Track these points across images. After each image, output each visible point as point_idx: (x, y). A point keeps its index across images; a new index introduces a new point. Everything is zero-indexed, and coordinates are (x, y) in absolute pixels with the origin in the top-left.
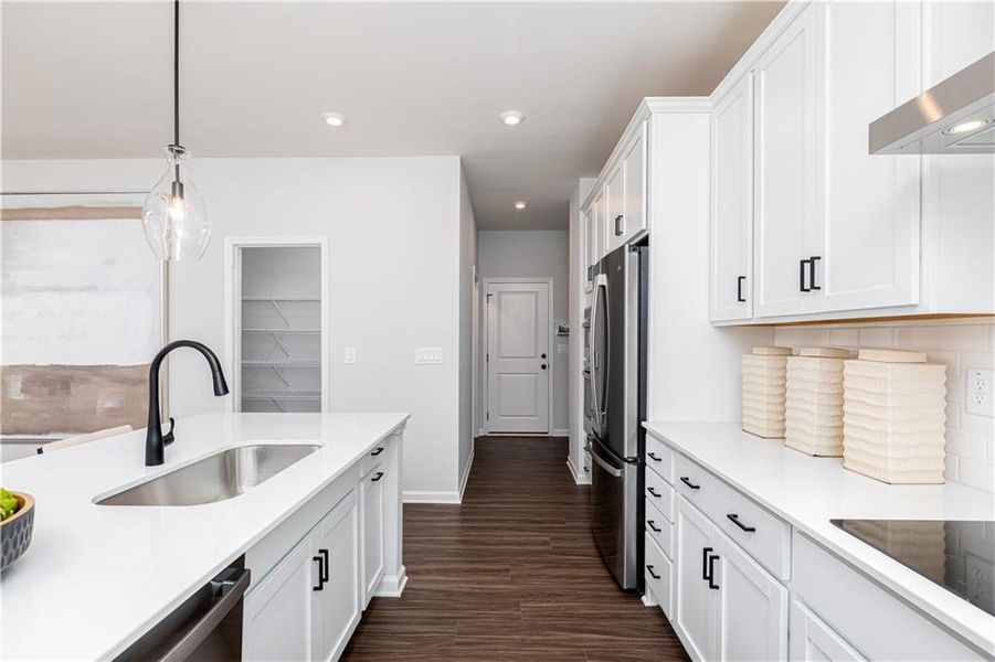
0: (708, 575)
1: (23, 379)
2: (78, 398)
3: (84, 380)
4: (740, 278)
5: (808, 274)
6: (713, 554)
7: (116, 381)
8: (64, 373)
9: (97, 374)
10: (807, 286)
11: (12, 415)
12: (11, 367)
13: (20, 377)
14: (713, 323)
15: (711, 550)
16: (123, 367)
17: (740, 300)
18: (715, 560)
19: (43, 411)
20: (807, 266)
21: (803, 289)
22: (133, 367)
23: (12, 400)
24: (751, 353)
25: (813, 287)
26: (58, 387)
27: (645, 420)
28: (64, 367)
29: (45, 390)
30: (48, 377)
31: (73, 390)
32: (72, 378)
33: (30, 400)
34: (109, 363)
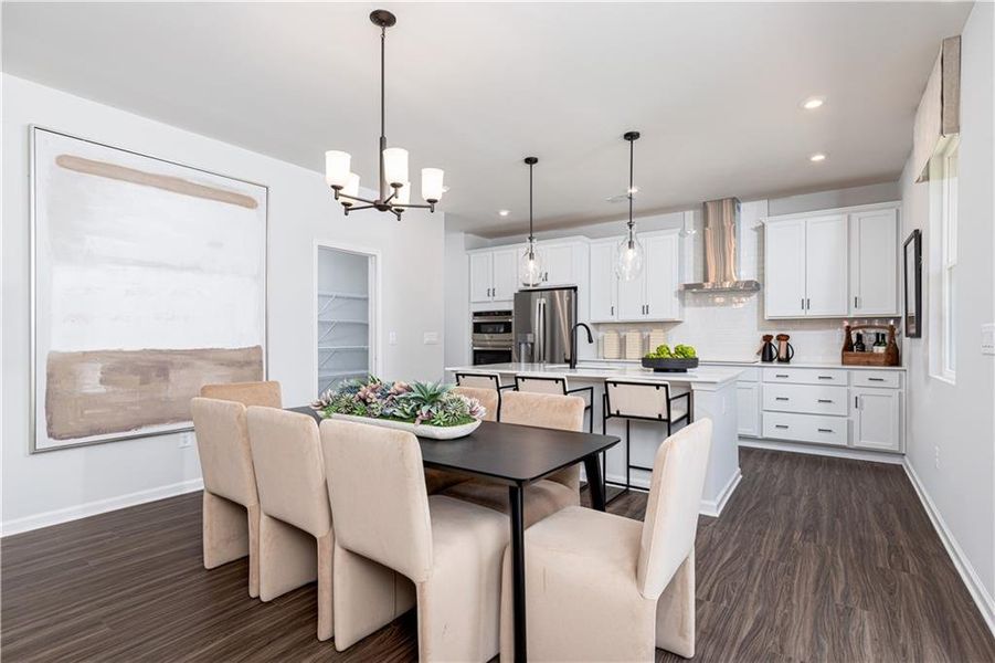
1: (102, 368)
2: (180, 384)
3: (186, 365)
4: (612, 307)
7: (222, 364)
8: (163, 358)
9: (202, 358)
11: (86, 412)
12: (85, 353)
13: (100, 366)
16: (231, 350)
19: (132, 404)
22: (240, 350)
23: (85, 394)
26: (154, 374)
28: (160, 352)
29: (137, 378)
30: (139, 363)
31: (173, 375)
32: (172, 364)
33: (114, 392)
34: (215, 347)
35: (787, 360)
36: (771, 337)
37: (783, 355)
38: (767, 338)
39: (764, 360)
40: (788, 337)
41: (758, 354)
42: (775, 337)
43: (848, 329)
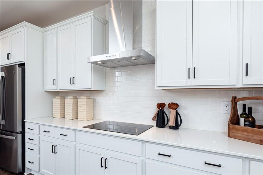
0: (54, 151)
4: (54, 79)
5: (72, 81)
6: (55, 145)
10: (72, 83)
14: (44, 90)
15: (54, 145)
17: (54, 85)
18: (56, 147)
20: (72, 79)
21: (71, 84)
24: (55, 98)
25: (73, 84)
27: (24, 119)
35: (176, 127)
36: (164, 104)
37: (172, 123)
38: (161, 106)
39: (158, 126)
40: (177, 105)
41: (153, 119)
42: (167, 106)
43: (234, 100)
